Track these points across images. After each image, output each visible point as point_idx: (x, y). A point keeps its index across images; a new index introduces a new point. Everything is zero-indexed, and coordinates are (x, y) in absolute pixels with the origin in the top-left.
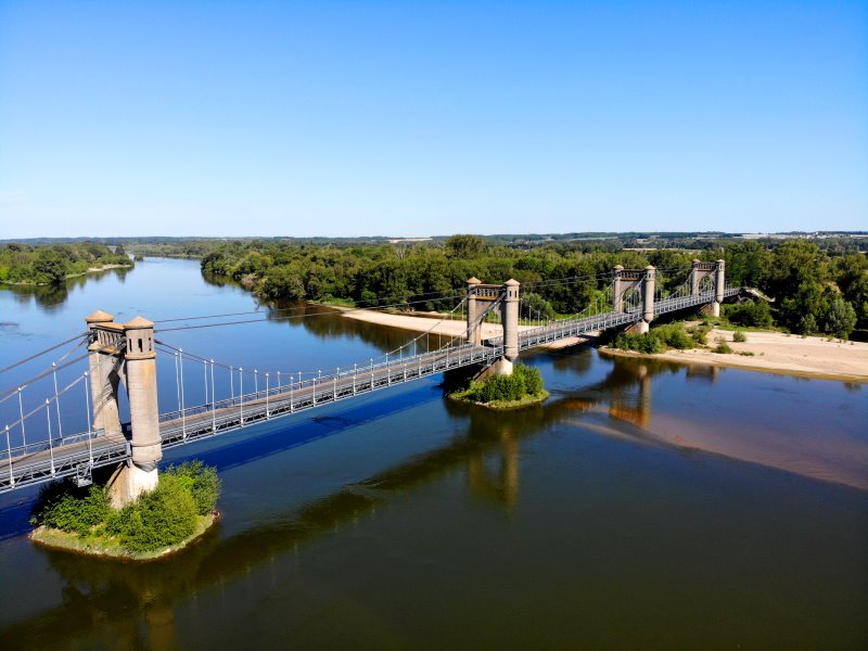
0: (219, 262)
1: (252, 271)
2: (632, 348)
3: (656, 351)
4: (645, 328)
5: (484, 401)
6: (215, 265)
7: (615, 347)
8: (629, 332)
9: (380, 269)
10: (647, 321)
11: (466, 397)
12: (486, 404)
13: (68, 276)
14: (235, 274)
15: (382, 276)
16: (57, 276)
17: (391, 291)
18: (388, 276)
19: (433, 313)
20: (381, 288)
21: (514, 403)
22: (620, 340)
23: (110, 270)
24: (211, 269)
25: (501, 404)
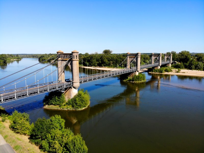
0: (44, 58)
1: (53, 59)
2: (157, 72)
3: (163, 73)
4: (159, 67)
5: (133, 81)
6: (43, 59)
7: (153, 72)
8: (156, 69)
9: (90, 57)
10: (160, 66)
11: (128, 80)
12: (134, 82)
13: (7, 61)
14: (48, 60)
15: (90, 59)
16: (5, 61)
17: (93, 62)
18: (92, 58)
19: (104, 67)
20: (90, 61)
21: (140, 82)
22: (154, 70)
23: (15, 60)
24: (41, 60)
25: (137, 82)
